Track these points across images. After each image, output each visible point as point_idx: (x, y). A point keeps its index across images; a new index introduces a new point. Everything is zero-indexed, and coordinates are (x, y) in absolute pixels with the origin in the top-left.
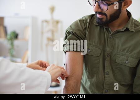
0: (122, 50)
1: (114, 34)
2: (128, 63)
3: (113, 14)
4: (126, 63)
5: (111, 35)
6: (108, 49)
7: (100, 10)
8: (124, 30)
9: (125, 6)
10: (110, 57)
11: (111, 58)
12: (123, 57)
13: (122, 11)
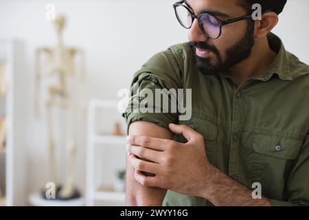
0: (264, 124)
1: (244, 88)
2: (281, 150)
3: (234, 46)
4: (276, 151)
5: (239, 91)
6: (234, 123)
7: (202, 38)
8: (267, 79)
9: (261, 28)
10: (238, 141)
11: (241, 143)
12: (269, 137)
13: (256, 39)
